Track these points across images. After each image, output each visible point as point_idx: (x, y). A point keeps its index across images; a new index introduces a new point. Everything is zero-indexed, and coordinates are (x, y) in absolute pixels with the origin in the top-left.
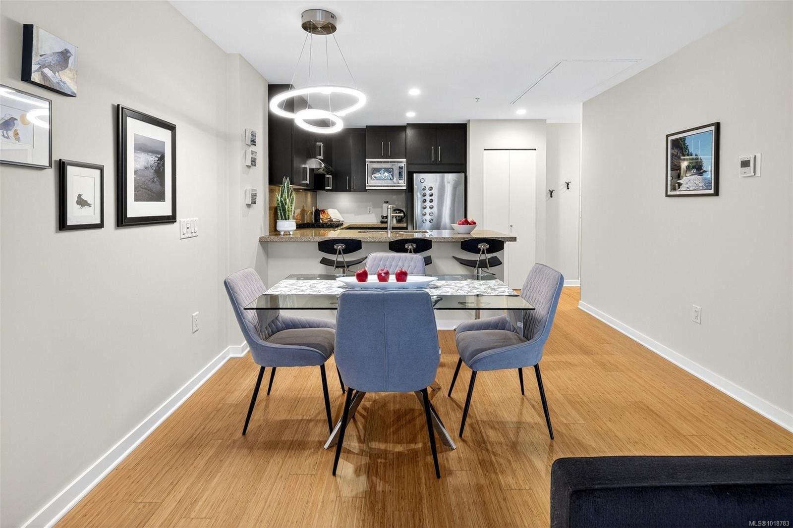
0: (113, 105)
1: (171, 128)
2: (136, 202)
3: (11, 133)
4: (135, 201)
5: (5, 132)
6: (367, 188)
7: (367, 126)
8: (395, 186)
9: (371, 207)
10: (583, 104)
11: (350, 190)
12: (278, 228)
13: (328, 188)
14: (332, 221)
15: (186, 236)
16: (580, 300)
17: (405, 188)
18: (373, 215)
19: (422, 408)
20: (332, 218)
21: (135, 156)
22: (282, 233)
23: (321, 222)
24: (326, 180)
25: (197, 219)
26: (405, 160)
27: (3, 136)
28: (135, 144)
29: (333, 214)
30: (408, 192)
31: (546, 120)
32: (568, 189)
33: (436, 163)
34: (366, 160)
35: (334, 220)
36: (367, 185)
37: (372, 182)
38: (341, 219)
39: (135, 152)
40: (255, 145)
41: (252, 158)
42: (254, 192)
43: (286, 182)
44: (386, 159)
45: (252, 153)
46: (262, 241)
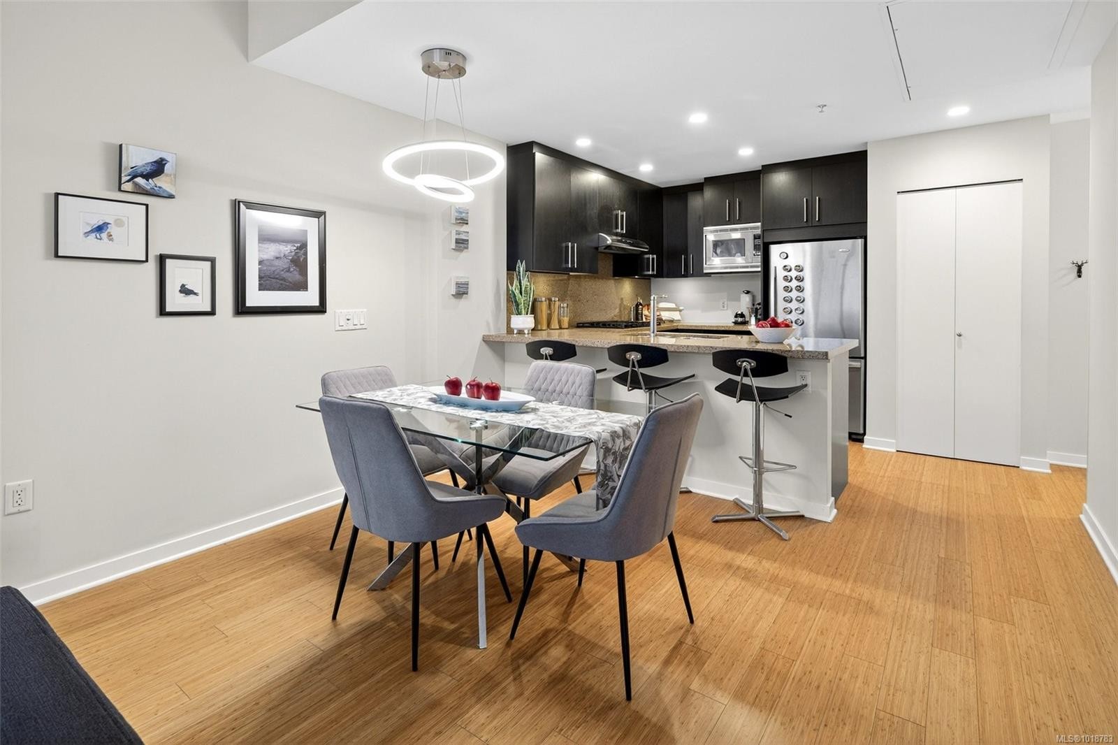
0: (232, 200)
1: (318, 214)
2: (261, 292)
3: (104, 235)
4: (259, 290)
5: (98, 235)
6: (705, 271)
7: (705, 178)
8: (747, 267)
9: (725, 300)
10: (1093, 65)
11: (686, 276)
12: (513, 325)
13: (650, 273)
15: (343, 328)
17: (759, 269)
18: (723, 312)
19: (522, 588)
21: (259, 247)
22: (515, 332)
23: (644, 320)
24: (645, 261)
25: (365, 310)
26: (759, 224)
27: (97, 238)
28: (259, 235)
30: (764, 275)
31: (1049, 115)
33: (810, 225)
34: (704, 228)
35: (664, 318)
36: (705, 266)
37: (715, 263)
39: (259, 243)
40: (467, 224)
41: (456, 239)
42: (463, 280)
43: (521, 267)
44: (734, 224)
45: (456, 234)
46: (487, 341)
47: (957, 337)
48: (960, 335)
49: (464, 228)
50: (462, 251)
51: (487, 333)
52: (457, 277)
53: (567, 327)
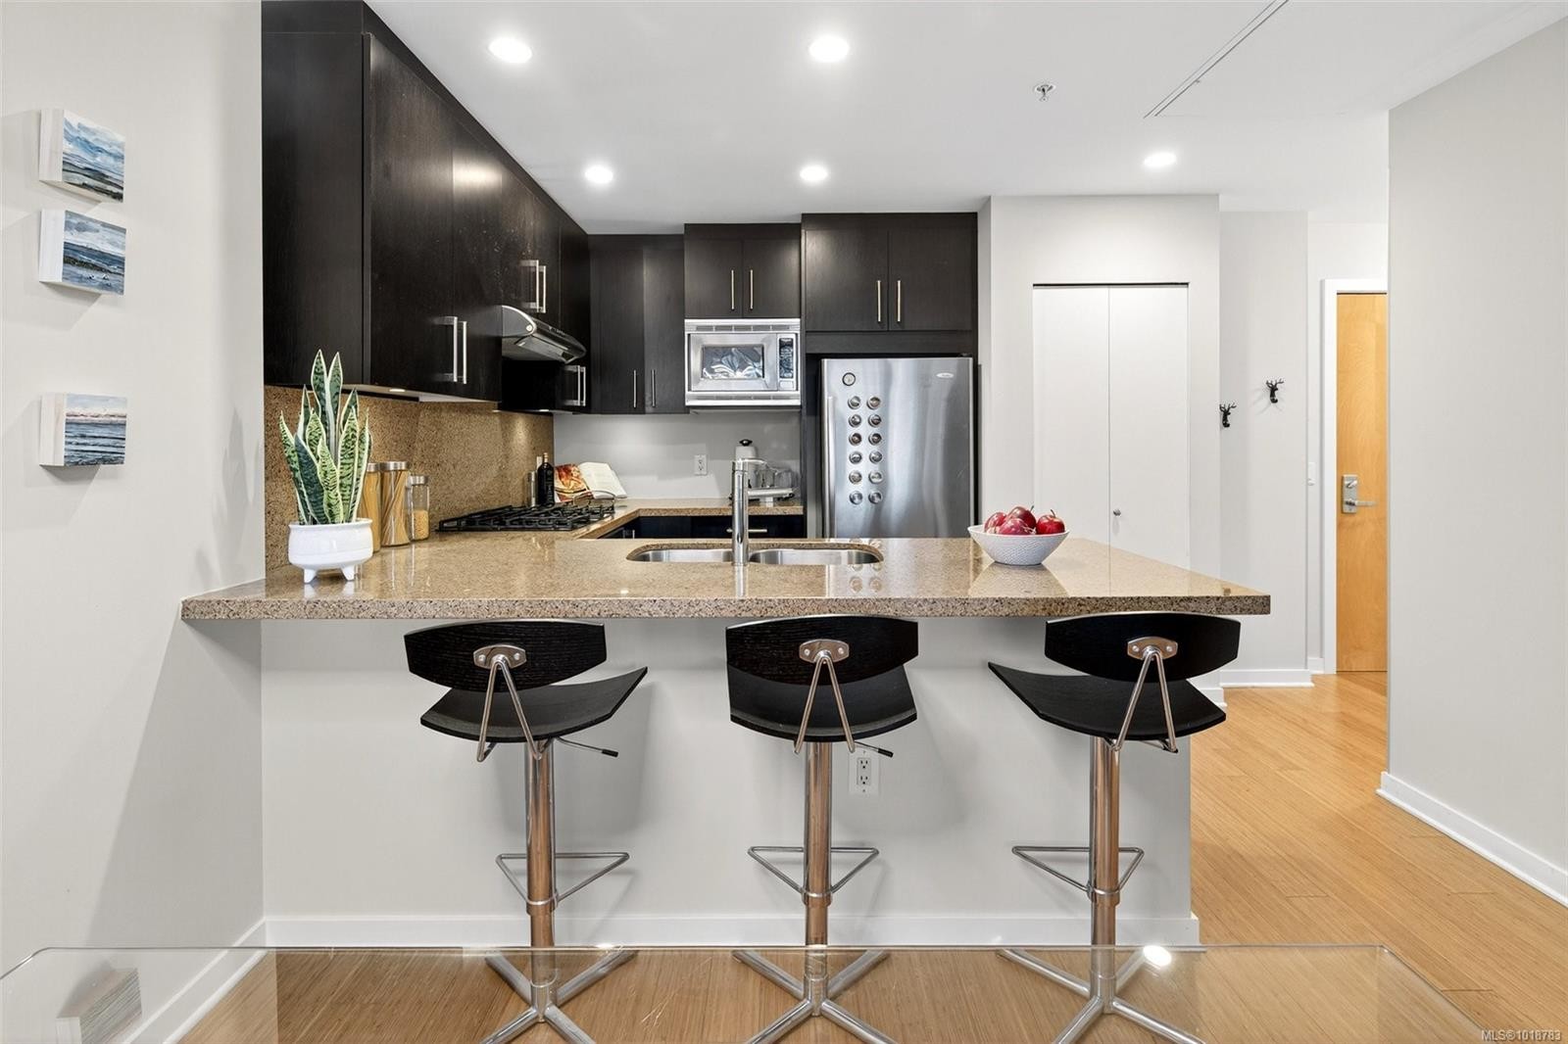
6: (688, 403)
7: (687, 226)
8: (768, 398)
9: (704, 456)
10: (1391, 112)
11: (640, 410)
12: (295, 558)
13: (577, 403)
14: (590, 497)
16: (1387, 767)
17: (797, 402)
18: (711, 479)
20: (591, 489)
22: (309, 576)
23: (557, 500)
24: (569, 377)
26: (797, 321)
29: (595, 478)
30: (808, 414)
31: (1217, 195)
32: (1274, 401)
33: (886, 330)
34: (686, 321)
35: (595, 495)
36: (687, 392)
37: (707, 386)
38: (619, 491)
40: (119, 197)
41: (67, 246)
42: (102, 411)
43: (328, 372)
44: (743, 318)
45: (68, 226)
46: (194, 615)
47: (1113, 516)
48: (1117, 514)
49: (103, 211)
50: (95, 296)
51: (196, 594)
52: (73, 399)
53: (425, 535)
